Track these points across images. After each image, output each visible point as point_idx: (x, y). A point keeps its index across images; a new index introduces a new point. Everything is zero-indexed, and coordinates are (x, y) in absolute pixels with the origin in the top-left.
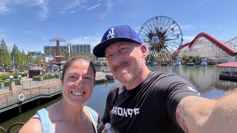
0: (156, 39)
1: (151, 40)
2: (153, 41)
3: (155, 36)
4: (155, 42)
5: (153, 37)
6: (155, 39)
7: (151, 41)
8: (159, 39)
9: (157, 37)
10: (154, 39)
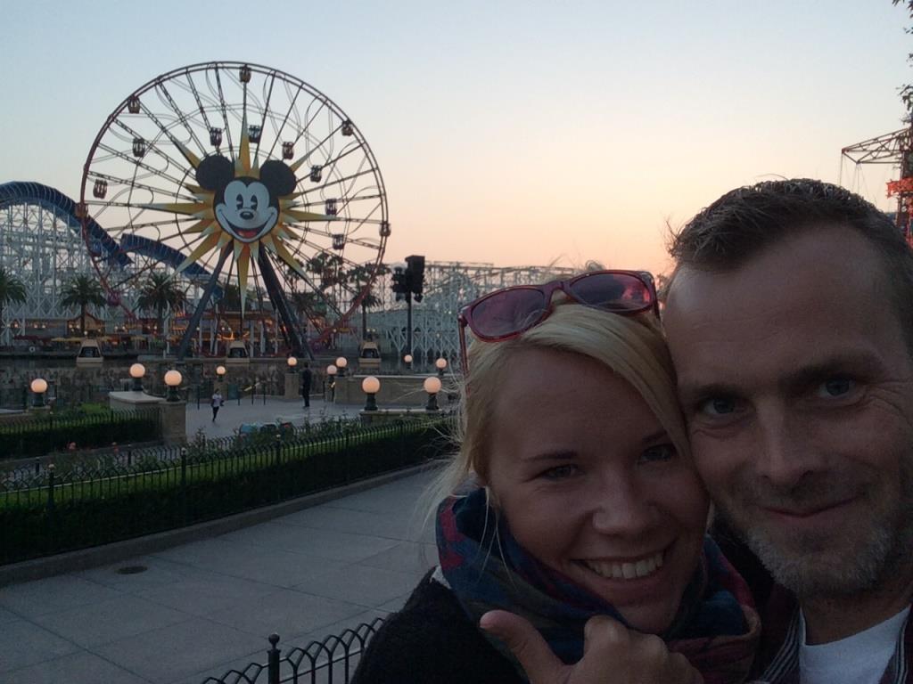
0: (254, 199)
1: (220, 199)
2: (229, 213)
3: (247, 181)
4: (242, 215)
5: (233, 189)
6: (248, 203)
7: (219, 207)
8: (274, 202)
9: (260, 190)
10: (240, 198)
